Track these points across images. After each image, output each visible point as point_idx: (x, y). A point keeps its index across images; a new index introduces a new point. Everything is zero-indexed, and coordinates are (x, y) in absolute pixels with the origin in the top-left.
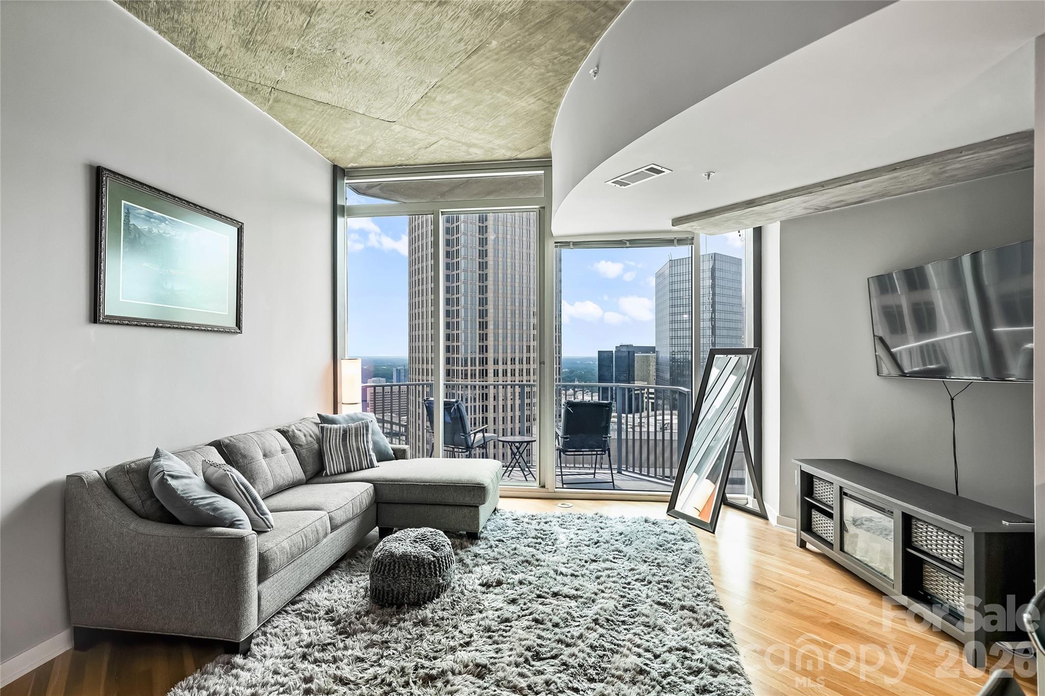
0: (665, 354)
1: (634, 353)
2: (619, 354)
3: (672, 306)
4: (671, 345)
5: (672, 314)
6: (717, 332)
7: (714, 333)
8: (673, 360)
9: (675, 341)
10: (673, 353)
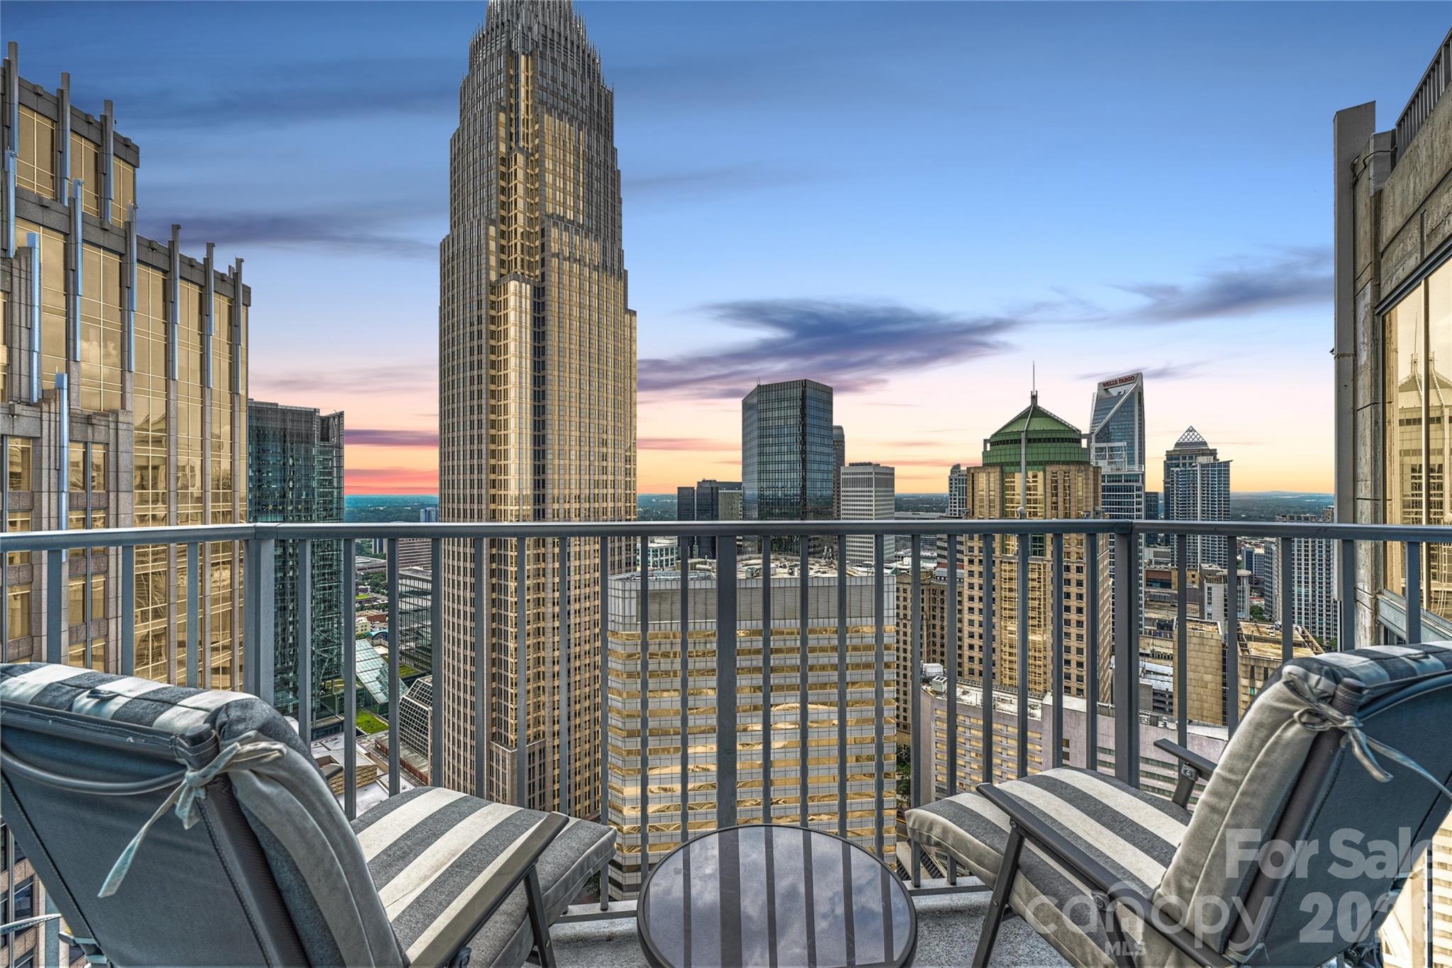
0: (752, 491)
1: (717, 489)
2: (701, 491)
3: (761, 437)
4: (760, 480)
5: (761, 446)
6: (808, 466)
7: (804, 468)
8: (761, 496)
9: (764, 476)
10: (761, 489)
